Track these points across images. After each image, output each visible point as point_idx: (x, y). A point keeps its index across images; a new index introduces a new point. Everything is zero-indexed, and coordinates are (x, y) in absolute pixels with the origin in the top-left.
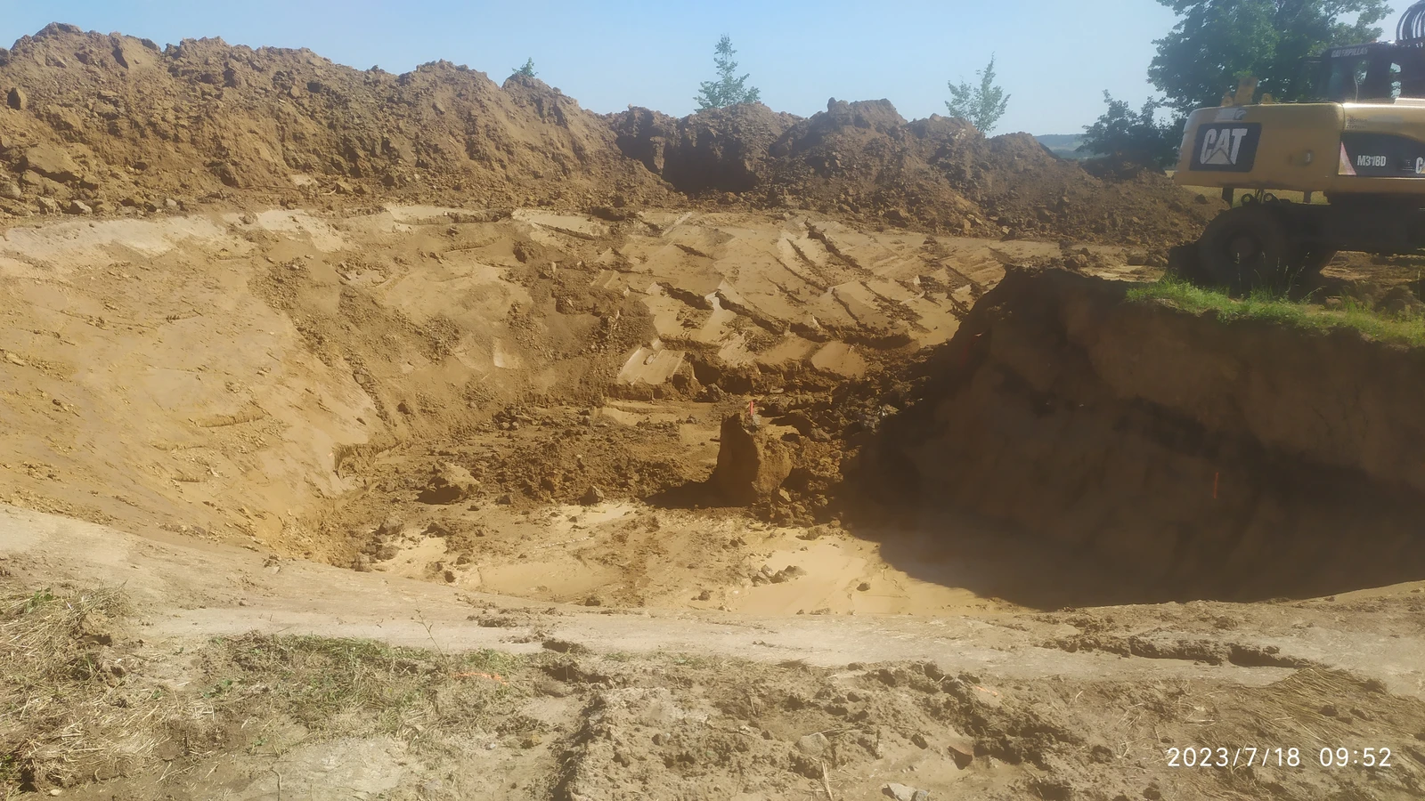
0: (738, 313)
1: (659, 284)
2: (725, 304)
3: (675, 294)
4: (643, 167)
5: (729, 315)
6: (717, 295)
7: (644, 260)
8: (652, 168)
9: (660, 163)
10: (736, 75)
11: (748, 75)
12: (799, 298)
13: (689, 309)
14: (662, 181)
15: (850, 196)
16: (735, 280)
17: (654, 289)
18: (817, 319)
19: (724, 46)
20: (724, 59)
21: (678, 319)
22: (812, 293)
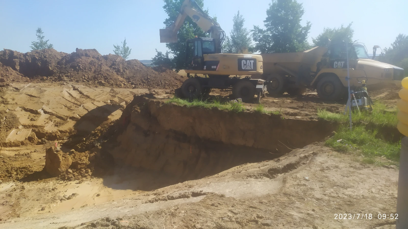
0: (50, 115)
1: (20, 107)
2: (45, 112)
3: (26, 110)
4: (11, 69)
5: (47, 116)
6: (42, 109)
7: (13, 99)
8: (15, 69)
9: (18, 68)
10: (44, 40)
11: (49, 40)
12: (71, 108)
13: (32, 115)
14: (19, 73)
15: (86, 77)
16: (48, 104)
17: (18, 109)
18: (78, 115)
19: (39, 31)
20: (40, 35)
21: (28, 118)
22: (76, 107)
